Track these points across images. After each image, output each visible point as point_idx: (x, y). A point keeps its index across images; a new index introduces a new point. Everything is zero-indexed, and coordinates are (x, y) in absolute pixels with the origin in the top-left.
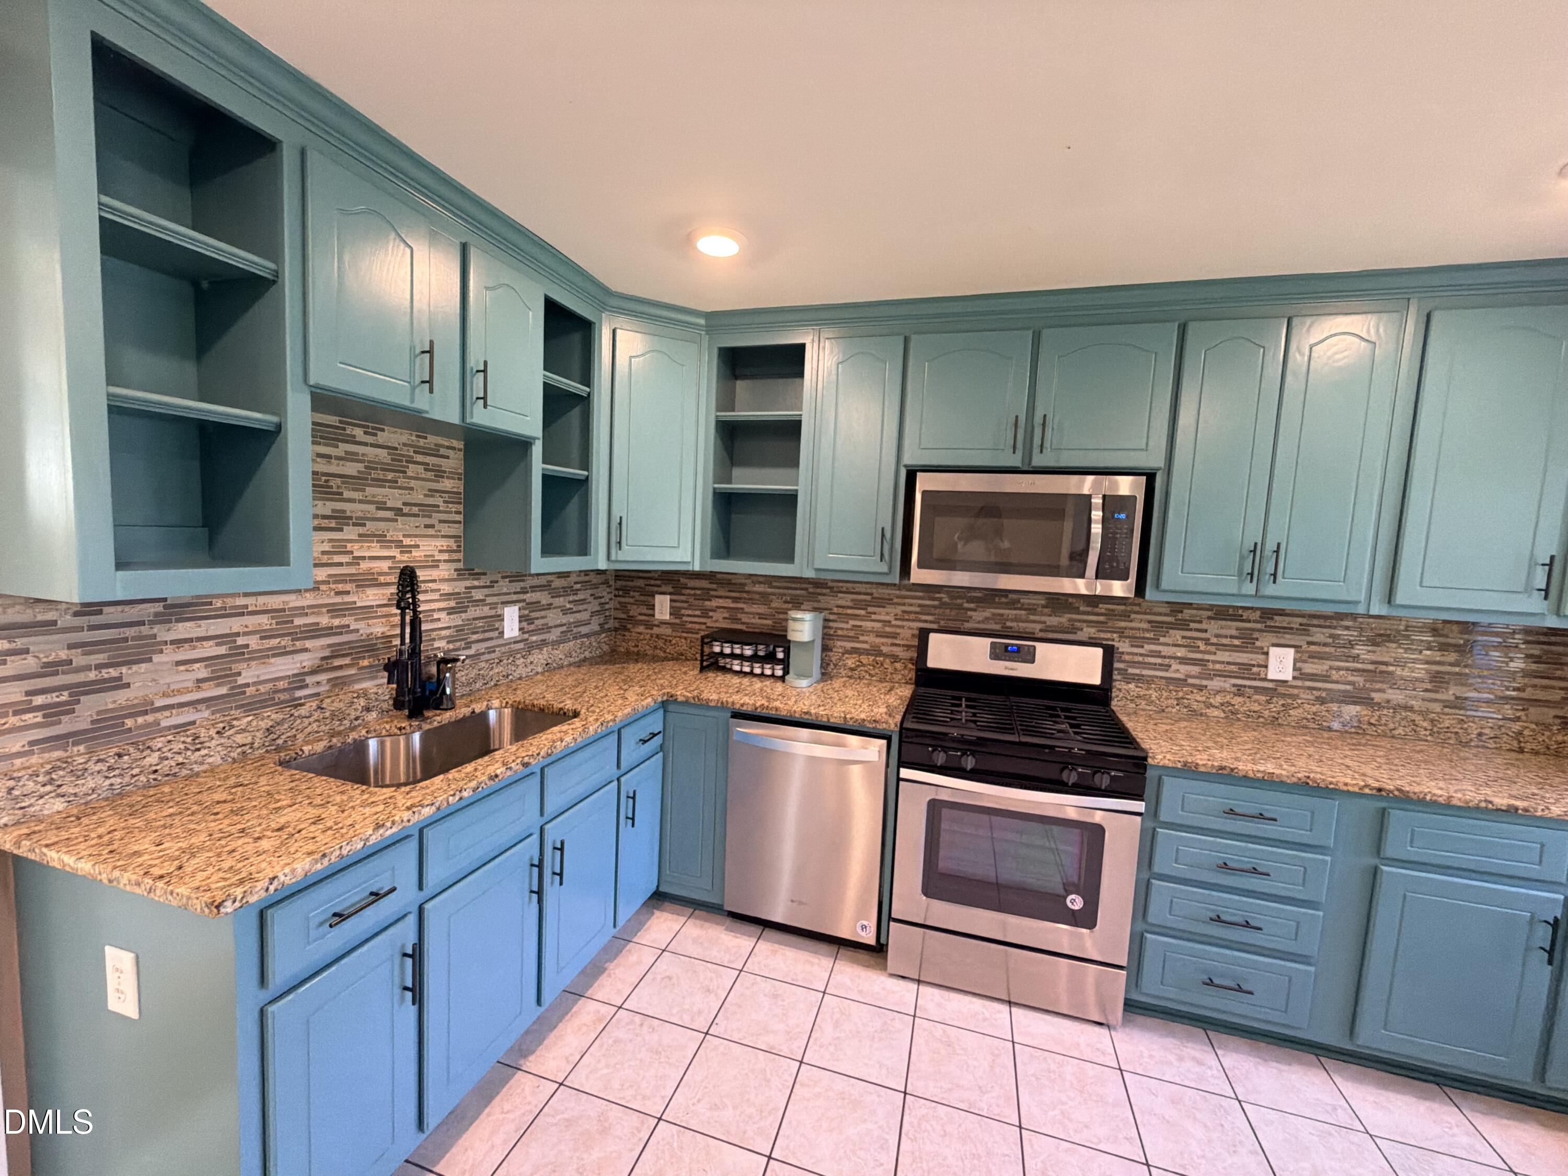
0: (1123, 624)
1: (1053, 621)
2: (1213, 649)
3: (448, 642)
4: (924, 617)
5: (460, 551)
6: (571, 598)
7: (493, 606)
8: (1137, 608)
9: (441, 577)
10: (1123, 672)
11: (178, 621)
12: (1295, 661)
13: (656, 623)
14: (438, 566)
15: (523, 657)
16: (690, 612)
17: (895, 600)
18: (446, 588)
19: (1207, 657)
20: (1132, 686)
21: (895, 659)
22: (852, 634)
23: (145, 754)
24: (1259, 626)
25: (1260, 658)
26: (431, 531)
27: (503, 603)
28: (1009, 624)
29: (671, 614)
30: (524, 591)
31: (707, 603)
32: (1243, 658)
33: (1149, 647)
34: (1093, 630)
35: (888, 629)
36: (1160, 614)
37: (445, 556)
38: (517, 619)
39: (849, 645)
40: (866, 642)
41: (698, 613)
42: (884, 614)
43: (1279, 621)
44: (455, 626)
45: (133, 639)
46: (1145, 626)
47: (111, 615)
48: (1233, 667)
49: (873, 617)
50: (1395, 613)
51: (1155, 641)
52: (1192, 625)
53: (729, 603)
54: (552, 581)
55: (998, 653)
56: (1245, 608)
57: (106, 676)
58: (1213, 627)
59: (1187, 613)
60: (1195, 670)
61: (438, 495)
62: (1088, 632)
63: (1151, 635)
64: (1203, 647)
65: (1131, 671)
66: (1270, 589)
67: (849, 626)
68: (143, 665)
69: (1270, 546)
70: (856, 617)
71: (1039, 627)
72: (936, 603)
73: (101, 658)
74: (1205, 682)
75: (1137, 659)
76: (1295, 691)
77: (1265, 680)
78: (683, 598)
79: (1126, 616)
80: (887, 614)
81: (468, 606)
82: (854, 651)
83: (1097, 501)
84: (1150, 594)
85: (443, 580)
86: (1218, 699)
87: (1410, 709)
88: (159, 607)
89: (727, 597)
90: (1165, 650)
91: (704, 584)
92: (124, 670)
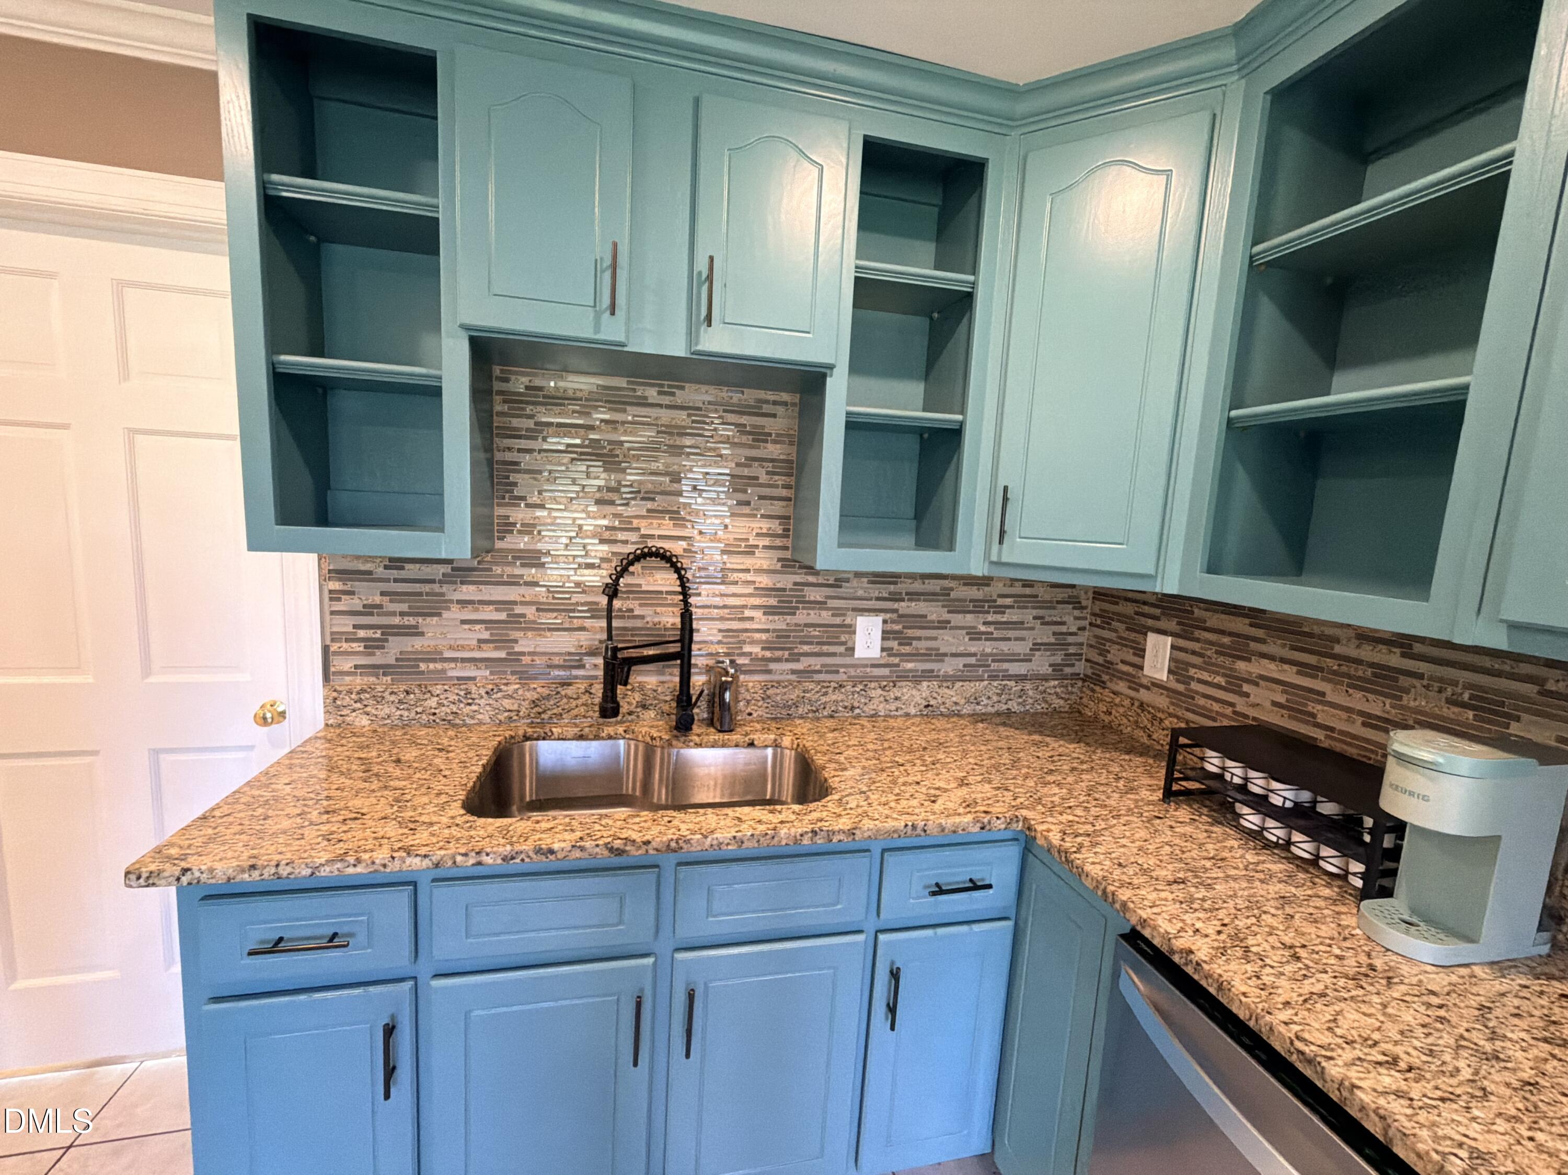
3: (763, 649)
5: (788, 536)
6: (990, 618)
7: (837, 612)
9: (757, 567)
11: (462, 583)
13: (1146, 682)
14: (753, 553)
15: (883, 688)
16: (1205, 676)
18: (765, 581)
23: (426, 696)
26: (746, 510)
27: (854, 610)
29: (1170, 671)
30: (895, 597)
31: (1241, 665)
37: (766, 542)
38: (878, 634)
41: (1219, 680)
44: (774, 631)
45: (427, 594)
47: (411, 571)
53: (1290, 675)
54: (952, 589)
57: (407, 623)
61: (757, 464)
68: (435, 618)
73: (404, 607)
78: (1196, 646)
81: (798, 608)
85: (759, 571)
88: (447, 569)
89: (1283, 661)
91: (1241, 625)
92: (420, 620)
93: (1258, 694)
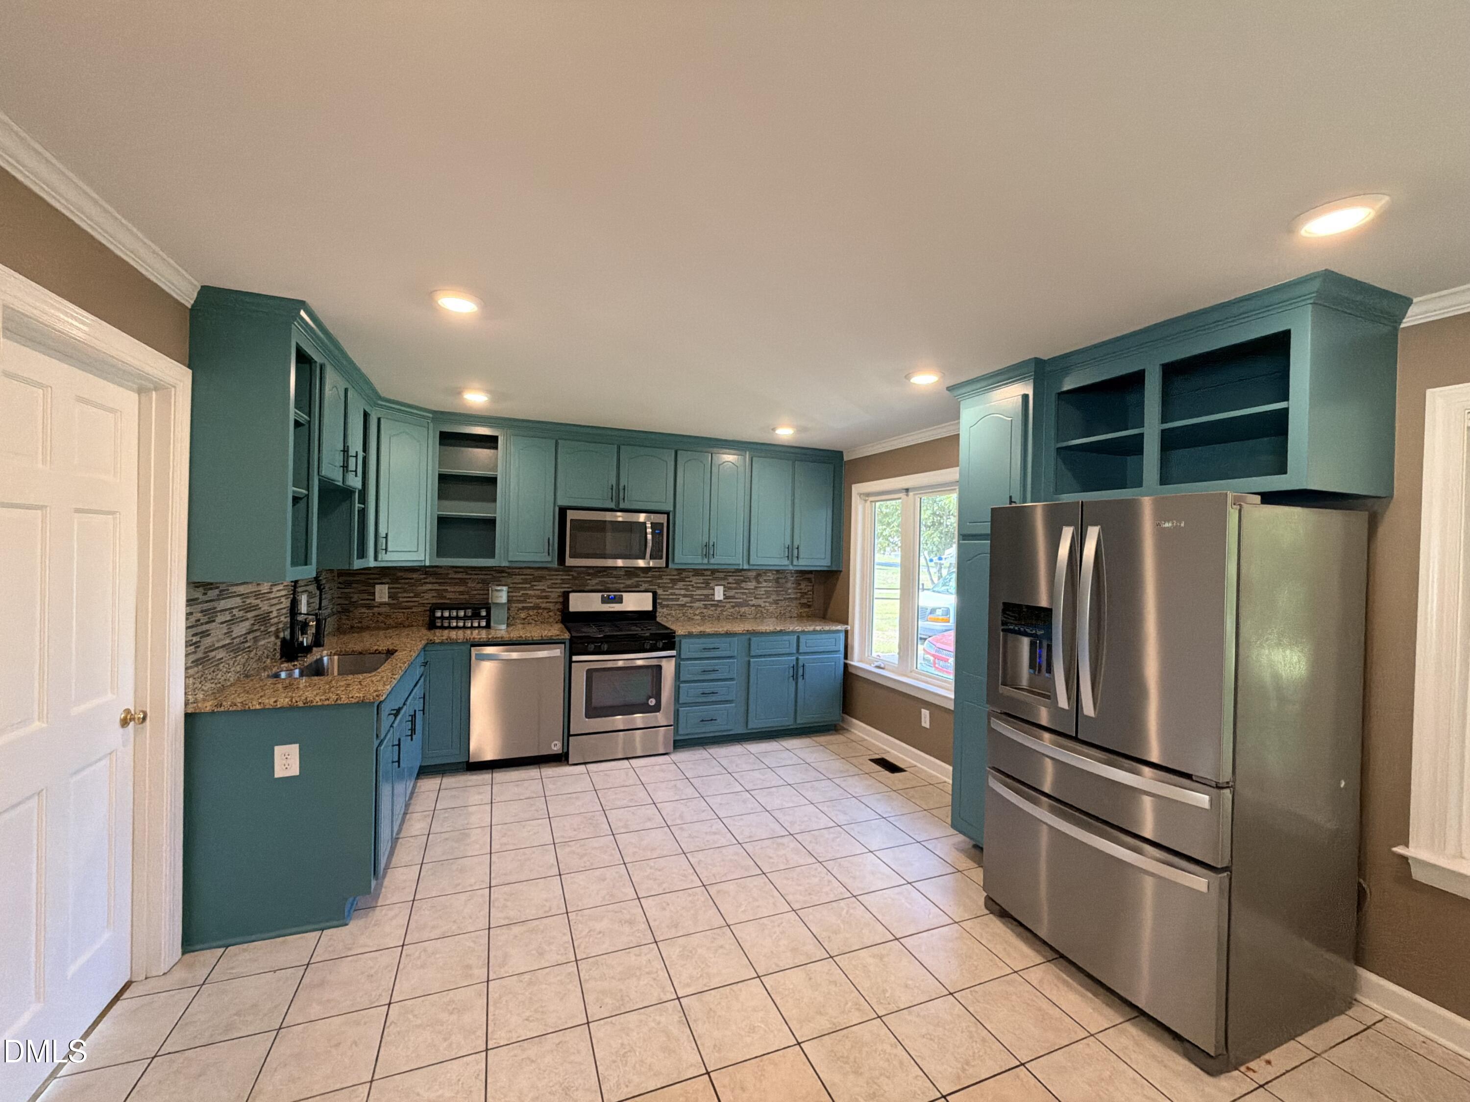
0: (660, 581)
1: (629, 582)
2: (694, 589)
4: (564, 586)
8: (664, 573)
10: (661, 604)
12: (724, 591)
13: (376, 605)
16: (405, 595)
17: (548, 577)
19: (693, 593)
20: (665, 610)
21: (549, 610)
22: (522, 599)
24: (710, 577)
25: (711, 592)
28: (608, 585)
29: (389, 597)
31: (419, 588)
32: (706, 592)
33: (670, 591)
34: (646, 585)
35: (544, 594)
36: (674, 575)
39: (520, 605)
40: (531, 603)
41: (412, 595)
42: (541, 586)
43: (717, 575)
46: (669, 581)
48: (702, 597)
49: (535, 588)
50: (751, 567)
51: (672, 588)
52: (687, 579)
53: (437, 587)
55: (604, 601)
56: (705, 570)
58: (694, 580)
59: (684, 574)
60: (688, 599)
62: (644, 586)
63: (670, 585)
64: (691, 589)
65: (664, 603)
66: (712, 561)
67: (520, 594)
69: (711, 544)
70: (525, 589)
71: (622, 586)
72: (570, 577)
74: (692, 605)
75: (666, 597)
76: (724, 604)
77: (714, 601)
78: (399, 586)
79: (660, 577)
80: (543, 585)
82: (524, 608)
83: (649, 525)
84: (671, 565)
86: (697, 612)
87: (760, 606)
90: (677, 592)
93: (427, 596)
